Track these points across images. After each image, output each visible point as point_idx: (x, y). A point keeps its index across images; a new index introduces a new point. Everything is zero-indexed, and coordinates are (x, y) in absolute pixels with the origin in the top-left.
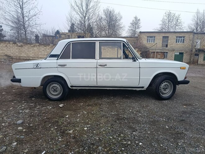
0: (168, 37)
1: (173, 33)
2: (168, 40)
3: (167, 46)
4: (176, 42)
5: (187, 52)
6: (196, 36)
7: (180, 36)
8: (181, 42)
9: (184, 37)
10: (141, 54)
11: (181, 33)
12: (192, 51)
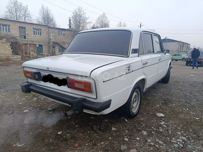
0: (25, 28)
1: (29, 24)
2: (25, 31)
3: (25, 37)
4: (34, 34)
5: (45, 45)
6: (50, 29)
7: (37, 28)
8: (38, 34)
9: (40, 30)
10: (11, 45)
11: (37, 25)
12: (49, 43)
